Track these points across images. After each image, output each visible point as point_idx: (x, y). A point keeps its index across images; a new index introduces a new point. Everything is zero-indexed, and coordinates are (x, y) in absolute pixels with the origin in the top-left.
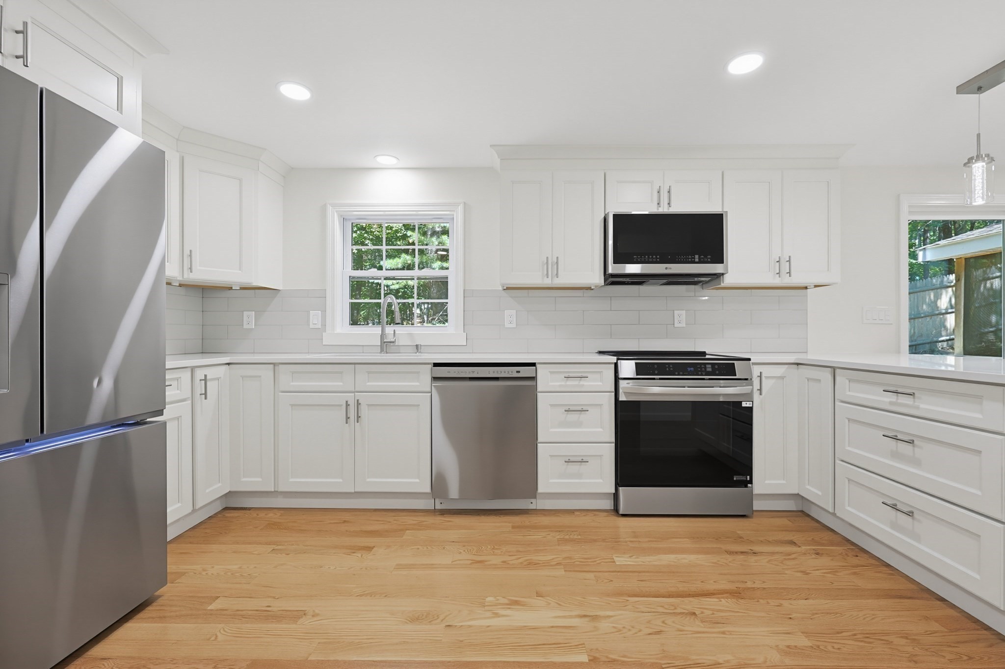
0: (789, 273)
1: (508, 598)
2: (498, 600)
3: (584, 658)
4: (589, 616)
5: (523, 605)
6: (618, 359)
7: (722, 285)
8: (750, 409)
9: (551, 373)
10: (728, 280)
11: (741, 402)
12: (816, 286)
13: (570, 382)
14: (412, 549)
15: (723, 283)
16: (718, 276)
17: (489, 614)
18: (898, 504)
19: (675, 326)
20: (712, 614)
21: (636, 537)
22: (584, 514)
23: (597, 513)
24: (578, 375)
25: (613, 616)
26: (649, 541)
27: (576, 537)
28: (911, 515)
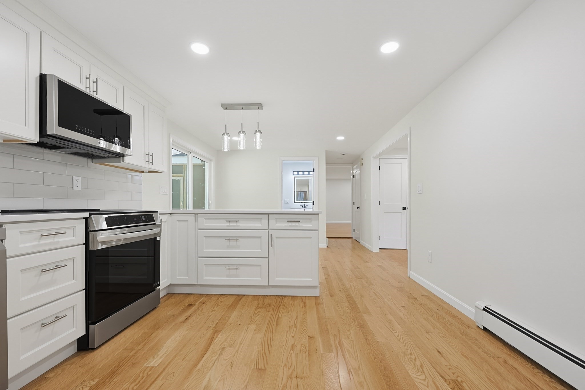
0: (152, 162)
6: (90, 215)
8: (159, 241)
9: (21, 233)
10: (127, 160)
11: (156, 238)
12: (149, 172)
15: (123, 161)
18: (230, 266)
19: (74, 189)
20: (227, 343)
21: (132, 349)
22: (59, 371)
23: (70, 362)
24: (53, 232)
25: (210, 379)
26: (144, 345)
27: (94, 383)
28: (236, 268)
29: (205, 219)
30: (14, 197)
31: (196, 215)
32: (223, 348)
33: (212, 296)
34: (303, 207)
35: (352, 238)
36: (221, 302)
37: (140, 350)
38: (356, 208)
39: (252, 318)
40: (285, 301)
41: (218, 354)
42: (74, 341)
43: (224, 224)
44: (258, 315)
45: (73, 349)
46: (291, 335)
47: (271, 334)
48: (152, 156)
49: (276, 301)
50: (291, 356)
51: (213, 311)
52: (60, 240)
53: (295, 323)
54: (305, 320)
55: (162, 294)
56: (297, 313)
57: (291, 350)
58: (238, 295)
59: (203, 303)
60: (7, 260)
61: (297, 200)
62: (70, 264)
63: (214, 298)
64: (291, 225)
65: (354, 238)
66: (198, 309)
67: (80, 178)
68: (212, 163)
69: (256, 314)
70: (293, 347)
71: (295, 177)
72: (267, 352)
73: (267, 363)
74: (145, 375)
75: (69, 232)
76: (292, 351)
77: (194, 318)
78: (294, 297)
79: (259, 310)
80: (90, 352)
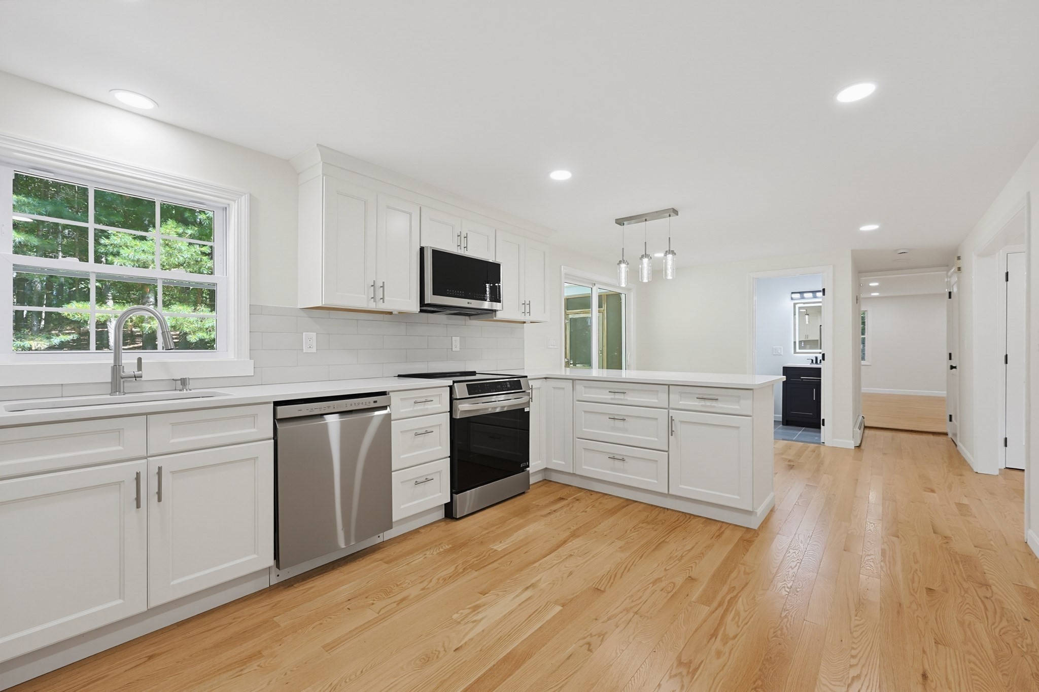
0: (529, 312)
1: (468, 607)
2: (462, 613)
3: (558, 608)
4: (530, 586)
5: (484, 605)
6: (454, 383)
7: (495, 318)
8: (528, 412)
9: (402, 399)
10: (499, 315)
11: (524, 408)
12: (531, 322)
13: (420, 407)
14: (314, 628)
15: (495, 317)
16: (493, 311)
17: (471, 625)
18: (614, 455)
19: (453, 350)
20: (579, 551)
21: (486, 529)
22: (429, 529)
23: (437, 525)
24: (423, 400)
25: (541, 579)
26: (497, 528)
27: (448, 547)
28: (623, 460)
29: (585, 387)
30: (406, 362)
31: (574, 382)
32: (571, 555)
33: (593, 493)
34: (814, 362)
35: (946, 434)
36: (600, 503)
37: (492, 531)
38: (949, 367)
39: (626, 532)
40: (691, 522)
41: (562, 560)
42: (442, 505)
43: (606, 396)
44: (638, 531)
45: (441, 514)
46: (665, 567)
47: (638, 558)
48: (529, 304)
49: (677, 519)
50: (645, 590)
51: (583, 511)
52: (429, 407)
53: (683, 555)
54: (701, 555)
55: (532, 480)
56: (697, 543)
57: (650, 583)
58: (627, 500)
59: (578, 500)
60: (392, 422)
61: (799, 349)
62: (436, 430)
63: (595, 496)
64: (704, 404)
65: (950, 435)
66: (568, 505)
67: (458, 338)
68: (632, 294)
69: (635, 529)
70: (658, 580)
71: (795, 304)
72: (619, 575)
73: (610, 587)
74: (487, 555)
75: (435, 399)
76: (651, 585)
77: (558, 514)
78: (708, 521)
79: (644, 525)
80: (454, 521)
